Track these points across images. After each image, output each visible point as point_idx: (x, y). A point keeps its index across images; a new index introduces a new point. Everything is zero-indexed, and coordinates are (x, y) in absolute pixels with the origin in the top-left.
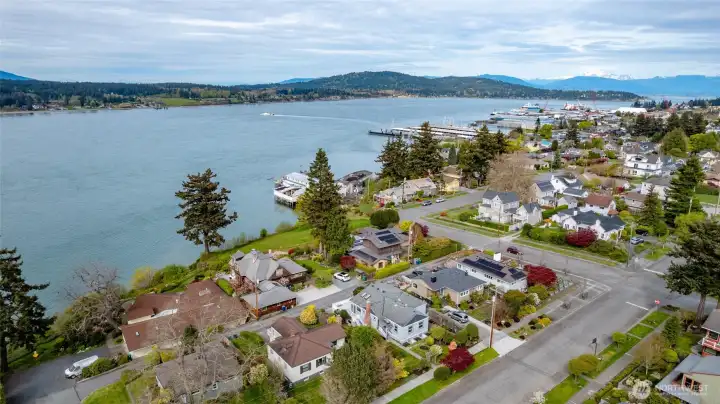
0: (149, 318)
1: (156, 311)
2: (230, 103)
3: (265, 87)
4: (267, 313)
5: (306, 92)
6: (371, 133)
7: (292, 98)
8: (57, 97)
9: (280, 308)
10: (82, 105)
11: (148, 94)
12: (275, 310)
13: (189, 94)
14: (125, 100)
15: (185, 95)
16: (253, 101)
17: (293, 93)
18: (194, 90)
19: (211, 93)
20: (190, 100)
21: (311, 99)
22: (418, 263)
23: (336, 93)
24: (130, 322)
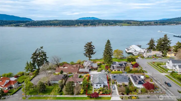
0: (63, 68)
1: (64, 67)
2: (139, 25)
3: (151, 21)
4: (81, 73)
5: (163, 23)
6: (174, 36)
7: (158, 24)
8: (101, 23)
9: (84, 73)
10: (105, 25)
11: (120, 23)
12: (83, 73)
13: (129, 23)
14: (114, 24)
15: (128, 23)
16: (146, 25)
17: (159, 23)
18: (131, 22)
19: (135, 23)
20: (129, 24)
21: (164, 25)
22: (126, 73)
23: (175, 23)
24: (60, 68)
